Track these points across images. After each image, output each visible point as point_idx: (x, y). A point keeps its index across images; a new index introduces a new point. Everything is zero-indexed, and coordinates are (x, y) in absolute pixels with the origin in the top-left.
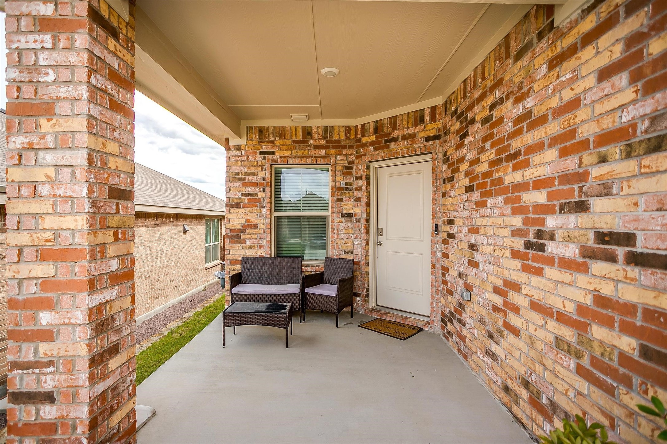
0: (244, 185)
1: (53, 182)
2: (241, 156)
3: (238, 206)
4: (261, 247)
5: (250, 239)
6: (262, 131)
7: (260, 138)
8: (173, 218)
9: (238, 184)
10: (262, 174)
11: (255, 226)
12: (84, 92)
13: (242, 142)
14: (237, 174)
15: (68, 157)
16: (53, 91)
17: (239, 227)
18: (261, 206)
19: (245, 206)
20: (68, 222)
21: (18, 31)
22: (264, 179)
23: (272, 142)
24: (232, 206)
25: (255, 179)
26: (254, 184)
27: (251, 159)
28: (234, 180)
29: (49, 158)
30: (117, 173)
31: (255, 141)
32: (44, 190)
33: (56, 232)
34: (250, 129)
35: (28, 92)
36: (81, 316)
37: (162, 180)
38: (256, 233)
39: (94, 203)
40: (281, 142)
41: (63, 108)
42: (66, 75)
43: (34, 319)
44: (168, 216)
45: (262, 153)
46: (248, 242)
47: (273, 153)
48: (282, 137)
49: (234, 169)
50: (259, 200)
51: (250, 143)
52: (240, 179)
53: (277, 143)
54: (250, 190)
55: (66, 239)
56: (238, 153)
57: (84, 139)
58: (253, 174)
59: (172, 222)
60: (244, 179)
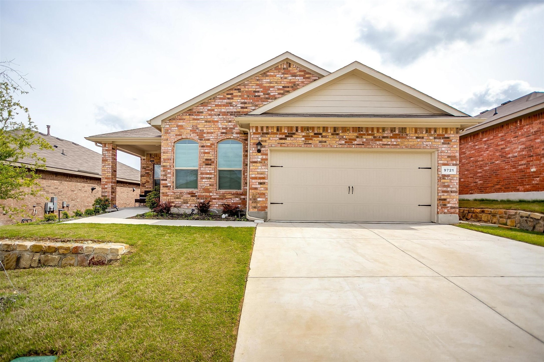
0: (146, 170)
1: (107, 169)
2: (145, 162)
3: (144, 176)
4: (150, 188)
5: (147, 186)
6: (151, 155)
7: (150, 156)
8: (128, 184)
9: (144, 170)
10: (150, 167)
11: (149, 182)
12: (111, 158)
13: (145, 158)
14: (144, 167)
15: (109, 166)
16: (107, 158)
17: (144, 182)
18: (150, 176)
19: (146, 176)
20: (109, 174)
21: (104, 151)
22: (151, 168)
23: (153, 158)
24: (142, 176)
25: (149, 169)
26: (148, 170)
27: (148, 163)
28: (143, 169)
29: (107, 166)
30: (114, 168)
31: (149, 157)
32: (106, 170)
33: (107, 176)
34: (147, 154)
35: (104, 158)
36: (110, 186)
37: (125, 168)
38: (149, 184)
39: (112, 172)
40: (156, 158)
41: (109, 160)
42: (109, 156)
43: (105, 186)
44: (126, 183)
45: (151, 161)
46: (146, 186)
47: (154, 161)
48: (156, 156)
49: (143, 166)
50: (150, 175)
51: (147, 158)
52: (144, 169)
53: (155, 158)
54: (147, 171)
55: (108, 176)
56: (144, 161)
57: (111, 164)
58: (148, 167)
59: (128, 186)
60: (146, 169)
